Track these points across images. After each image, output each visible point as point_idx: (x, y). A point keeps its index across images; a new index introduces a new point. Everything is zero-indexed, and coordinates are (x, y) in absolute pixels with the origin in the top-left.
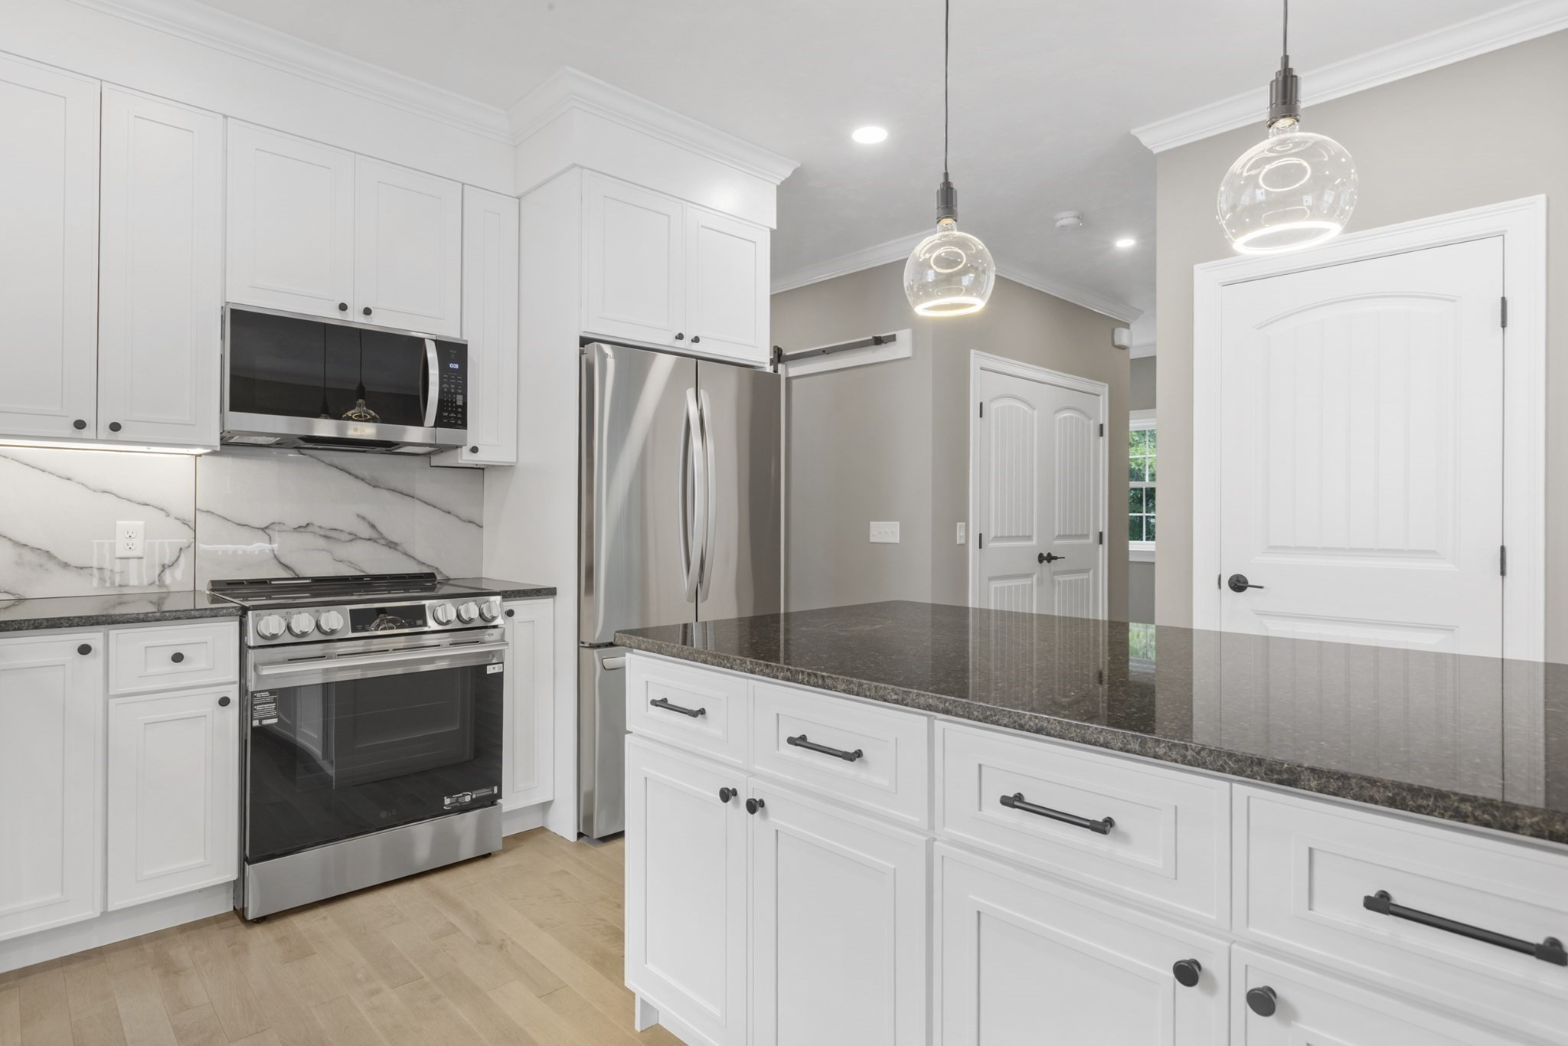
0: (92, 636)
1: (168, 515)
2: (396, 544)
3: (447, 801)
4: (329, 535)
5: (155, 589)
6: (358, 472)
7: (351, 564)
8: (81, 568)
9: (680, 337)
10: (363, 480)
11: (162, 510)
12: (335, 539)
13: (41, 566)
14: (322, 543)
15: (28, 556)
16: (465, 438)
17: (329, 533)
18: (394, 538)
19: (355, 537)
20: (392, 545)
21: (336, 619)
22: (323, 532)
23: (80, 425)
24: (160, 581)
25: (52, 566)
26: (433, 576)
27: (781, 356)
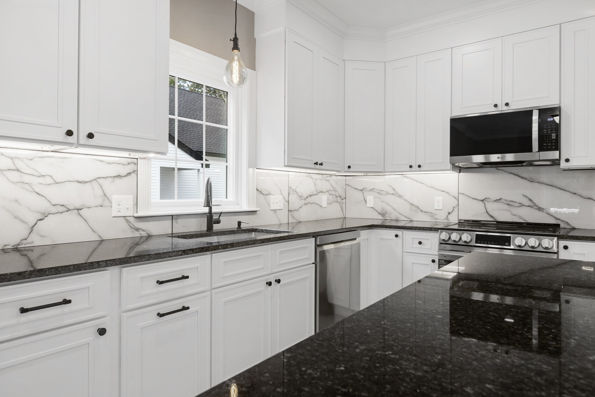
0: (399, 232)
1: (450, 195)
2: (543, 209)
4: (510, 203)
5: (446, 221)
6: (523, 176)
7: (520, 217)
8: (426, 212)
10: (525, 179)
11: (448, 193)
12: (512, 205)
13: (416, 211)
14: (506, 207)
16: (558, 155)
17: (511, 203)
18: (542, 206)
19: (521, 205)
20: (540, 209)
21: (468, 236)
22: (507, 203)
23: (411, 167)
24: (447, 218)
25: (418, 211)
26: (558, 225)
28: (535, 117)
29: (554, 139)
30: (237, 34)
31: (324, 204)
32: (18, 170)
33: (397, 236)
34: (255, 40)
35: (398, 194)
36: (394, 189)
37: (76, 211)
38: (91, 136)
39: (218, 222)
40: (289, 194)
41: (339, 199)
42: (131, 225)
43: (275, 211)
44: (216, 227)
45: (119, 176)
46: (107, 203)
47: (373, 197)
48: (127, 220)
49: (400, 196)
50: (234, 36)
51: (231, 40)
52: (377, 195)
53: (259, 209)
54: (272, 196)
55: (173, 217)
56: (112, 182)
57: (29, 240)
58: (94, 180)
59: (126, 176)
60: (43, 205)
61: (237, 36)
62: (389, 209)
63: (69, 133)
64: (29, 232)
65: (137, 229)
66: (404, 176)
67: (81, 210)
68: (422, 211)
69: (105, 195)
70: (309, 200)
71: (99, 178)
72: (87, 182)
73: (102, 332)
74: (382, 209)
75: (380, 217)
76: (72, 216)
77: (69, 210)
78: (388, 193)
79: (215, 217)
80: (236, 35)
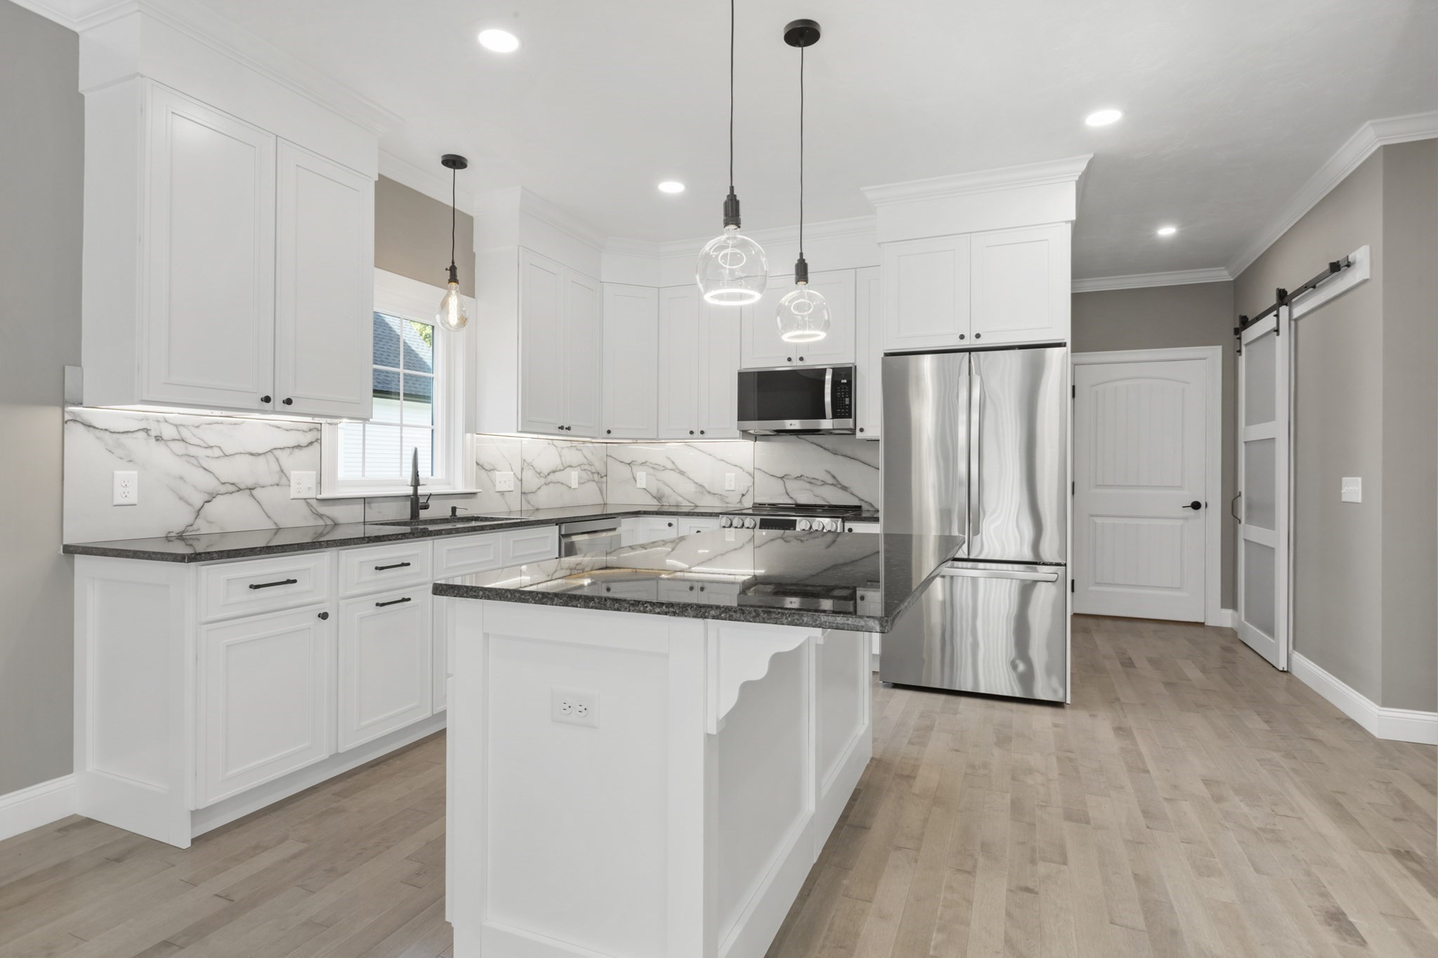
0: (674, 520)
1: (744, 471)
2: (846, 488)
4: (812, 482)
5: (739, 505)
6: (826, 446)
7: (824, 499)
8: (715, 494)
9: (962, 337)
10: (828, 450)
11: (741, 468)
12: (814, 483)
13: (702, 493)
14: (808, 486)
15: (699, 488)
16: (856, 423)
18: (845, 484)
19: (824, 483)
20: (844, 488)
21: (752, 521)
22: (808, 480)
23: (692, 433)
24: (740, 502)
25: (705, 494)
26: (860, 507)
27: (1283, 298)
28: (828, 377)
29: (847, 405)
30: (455, 261)
31: (574, 484)
32: (183, 440)
33: (670, 525)
34: (474, 255)
35: (679, 469)
36: (673, 463)
37: (248, 491)
38: (289, 402)
39: (426, 507)
40: (522, 469)
41: (596, 477)
42: (313, 509)
43: (502, 493)
44: (423, 514)
45: (299, 447)
46: (284, 481)
47: (645, 473)
48: (308, 504)
49: (682, 473)
50: (451, 264)
51: (447, 269)
52: (651, 471)
53: (480, 490)
54: (498, 473)
55: (366, 500)
56: (291, 453)
57: (195, 527)
58: (270, 451)
59: (307, 446)
60: (210, 483)
61: (455, 265)
62: (667, 491)
63: (267, 399)
64: (195, 516)
65: (321, 516)
66: (689, 446)
67: (253, 489)
68: (709, 493)
69: (282, 471)
70: (551, 477)
71: (275, 449)
72: (260, 455)
73: (324, 616)
74: (658, 490)
75: (655, 502)
76: (242, 499)
77: (240, 490)
78: (665, 469)
79: (422, 500)
80: (453, 263)
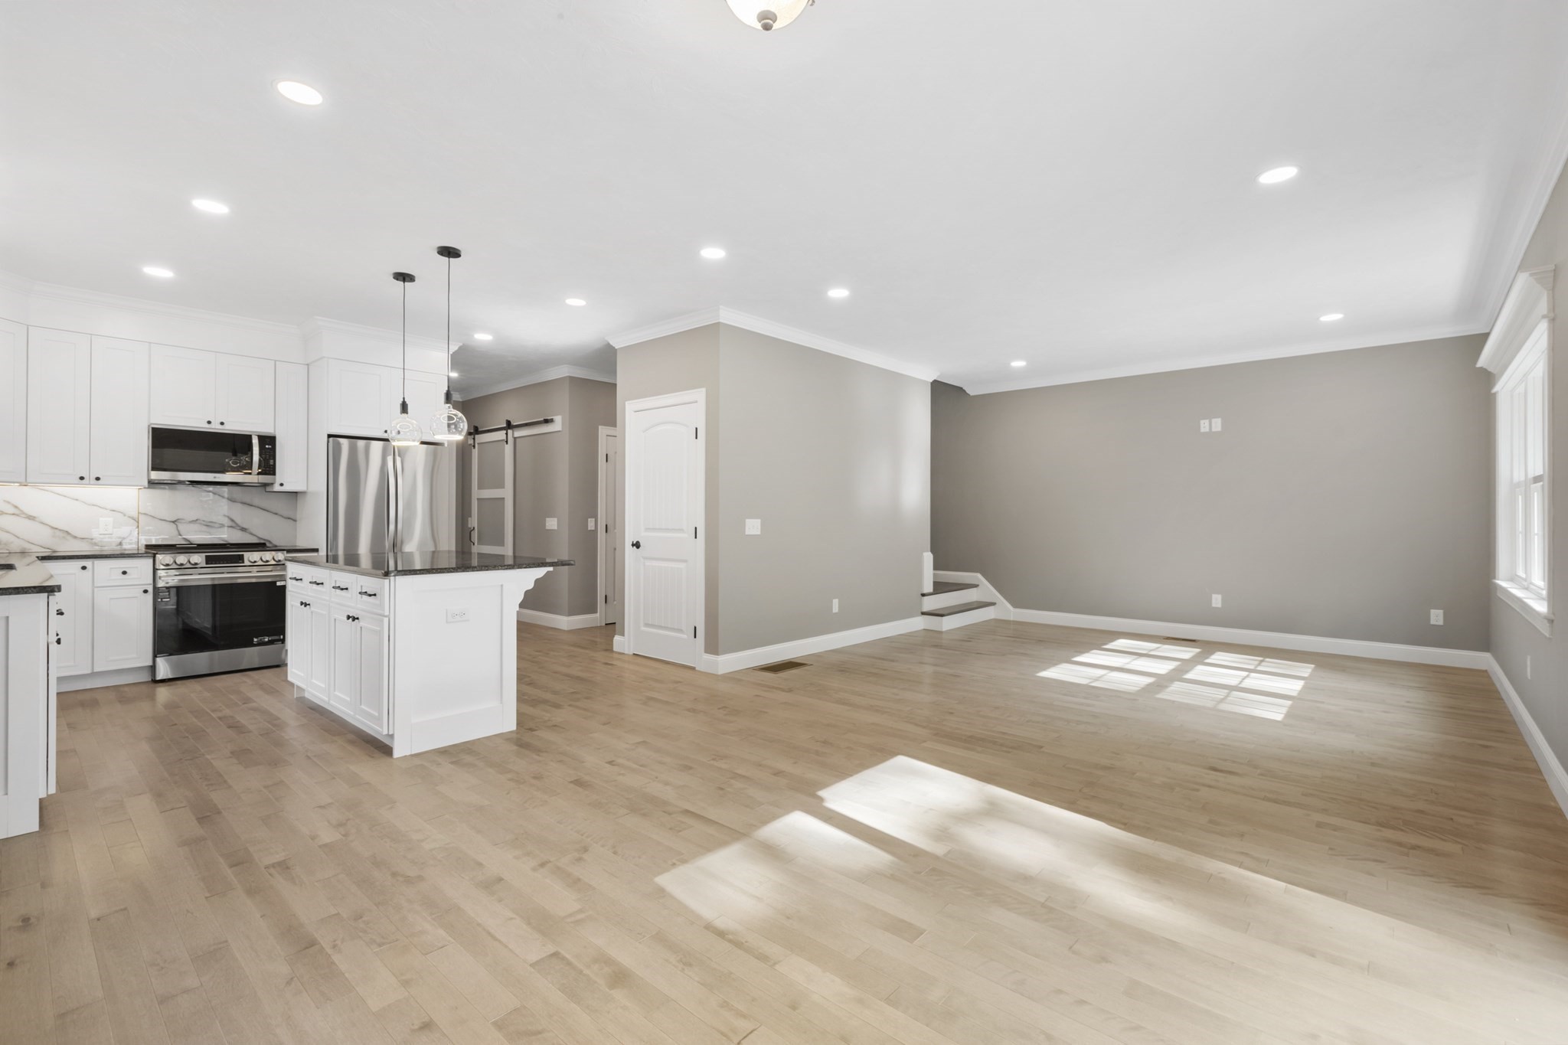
0: (87, 563)
1: (125, 515)
2: (246, 529)
3: (255, 640)
4: (209, 525)
5: (119, 546)
6: (224, 495)
7: (221, 539)
8: (82, 538)
9: (386, 431)
10: (227, 498)
11: (122, 513)
12: (212, 526)
13: (64, 537)
14: (205, 528)
15: (58, 533)
16: (275, 479)
18: (245, 526)
19: (221, 525)
20: (243, 530)
21: (198, 558)
22: (205, 523)
23: (82, 478)
25: (69, 537)
26: (264, 544)
27: (509, 425)
28: (255, 441)
29: (271, 465)
33: (85, 569)
35: (24, 513)
36: (16, 506)
49: (30, 518)
62: (4, 537)
66: (39, 489)
68: (75, 537)
78: (3, 513)
